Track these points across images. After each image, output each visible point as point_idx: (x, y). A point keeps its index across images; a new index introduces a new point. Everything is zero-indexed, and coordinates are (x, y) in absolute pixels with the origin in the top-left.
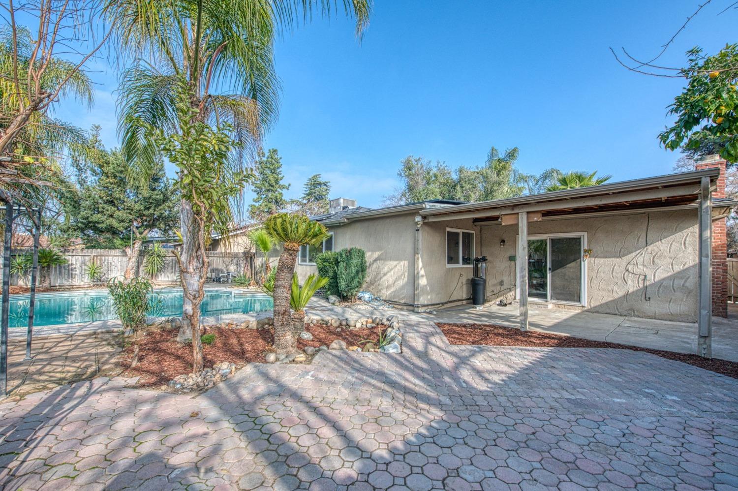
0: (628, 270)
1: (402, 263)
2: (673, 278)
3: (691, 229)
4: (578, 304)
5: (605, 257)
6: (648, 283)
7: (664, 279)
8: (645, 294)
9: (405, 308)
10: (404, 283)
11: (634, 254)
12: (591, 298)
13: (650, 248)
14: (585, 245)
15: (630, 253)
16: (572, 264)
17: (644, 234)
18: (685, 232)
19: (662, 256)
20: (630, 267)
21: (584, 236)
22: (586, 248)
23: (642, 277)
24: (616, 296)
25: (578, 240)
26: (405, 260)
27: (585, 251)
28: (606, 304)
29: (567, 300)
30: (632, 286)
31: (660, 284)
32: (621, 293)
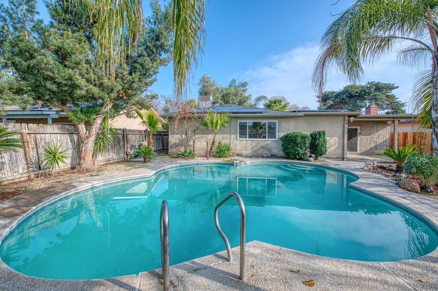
0: (371, 140)
1: (334, 139)
2: (383, 142)
3: (388, 127)
4: (356, 152)
5: (365, 135)
6: (377, 144)
7: (381, 143)
8: (376, 148)
9: (336, 159)
10: (335, 148)
11: (373, 135)
12: (360, 150)
13: (378, 133)
14: (359, 131)
15: (372, 134)
16: (355, 138)
17: (376, 129)
18: (387, 128)
19: (381, 136)
20: (372, 139)
21: (359, 128)
22: (359, 132)
23: (375, 142)
24: (368, 149)
25: (357, 129)
26: (336, 137)
27: (359, 133)
28: (365, 151)
29: (352, 151)
30: (373, 145)
31: (380, 144)
32: (369, 148)
